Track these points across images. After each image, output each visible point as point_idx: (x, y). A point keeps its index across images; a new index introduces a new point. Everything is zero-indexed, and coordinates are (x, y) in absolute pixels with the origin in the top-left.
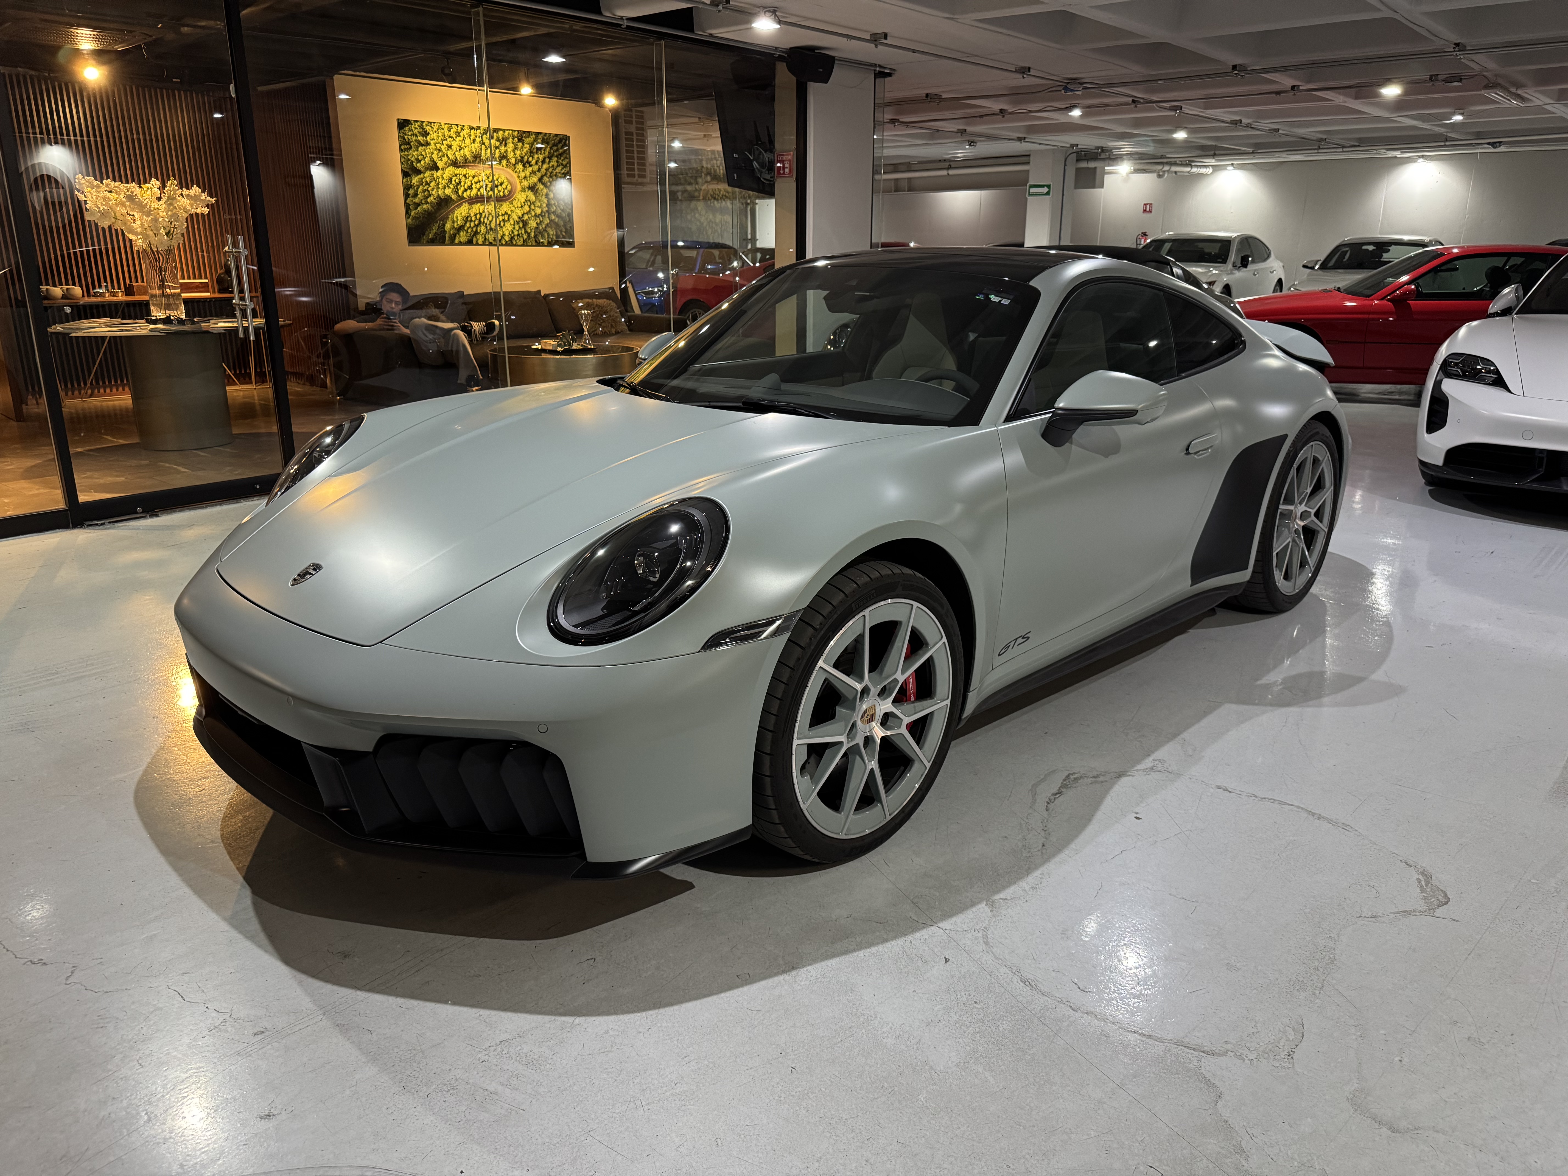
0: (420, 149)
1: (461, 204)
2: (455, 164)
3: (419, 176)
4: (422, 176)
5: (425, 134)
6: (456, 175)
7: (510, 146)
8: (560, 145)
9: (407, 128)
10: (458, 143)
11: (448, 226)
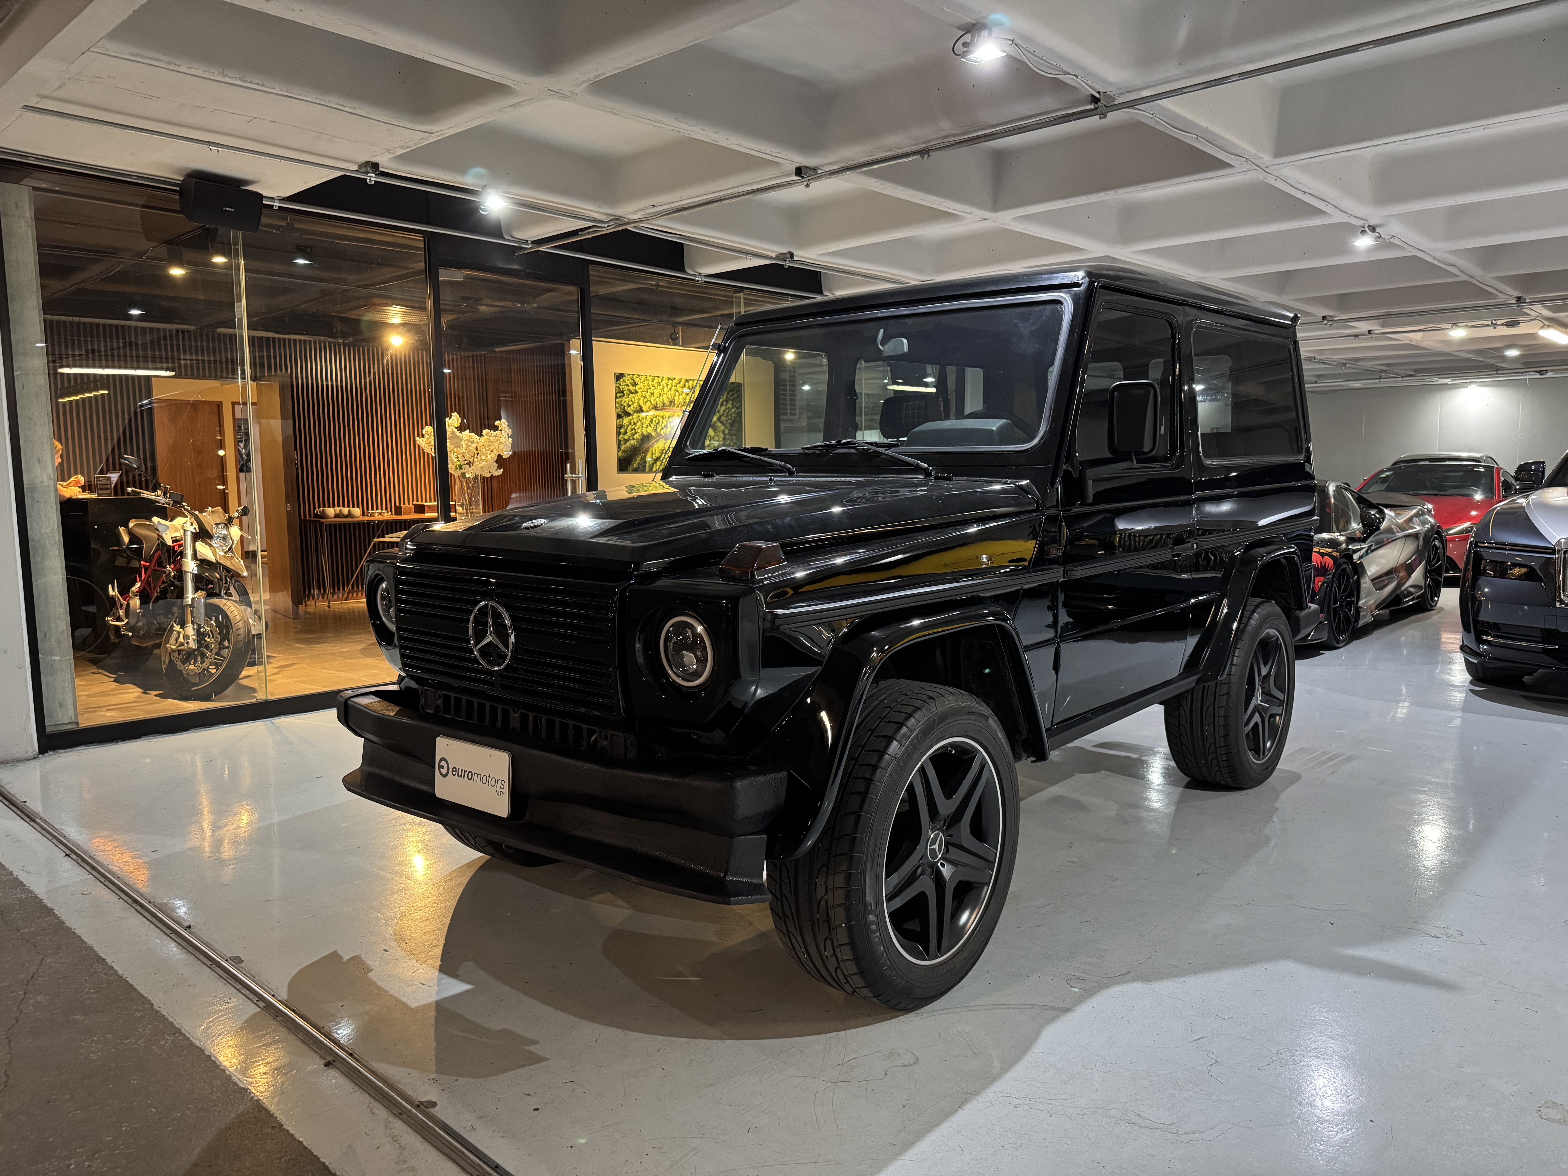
0: (630, 395)
1: (659, 439)
2: (656, 407)
3: (629, 418)
4: (630, 418)
5: (635, 384)
6: (656, 416)
8: (735, 391)
9: (621, 380)
10: (659, 391)
11: (648, 459)
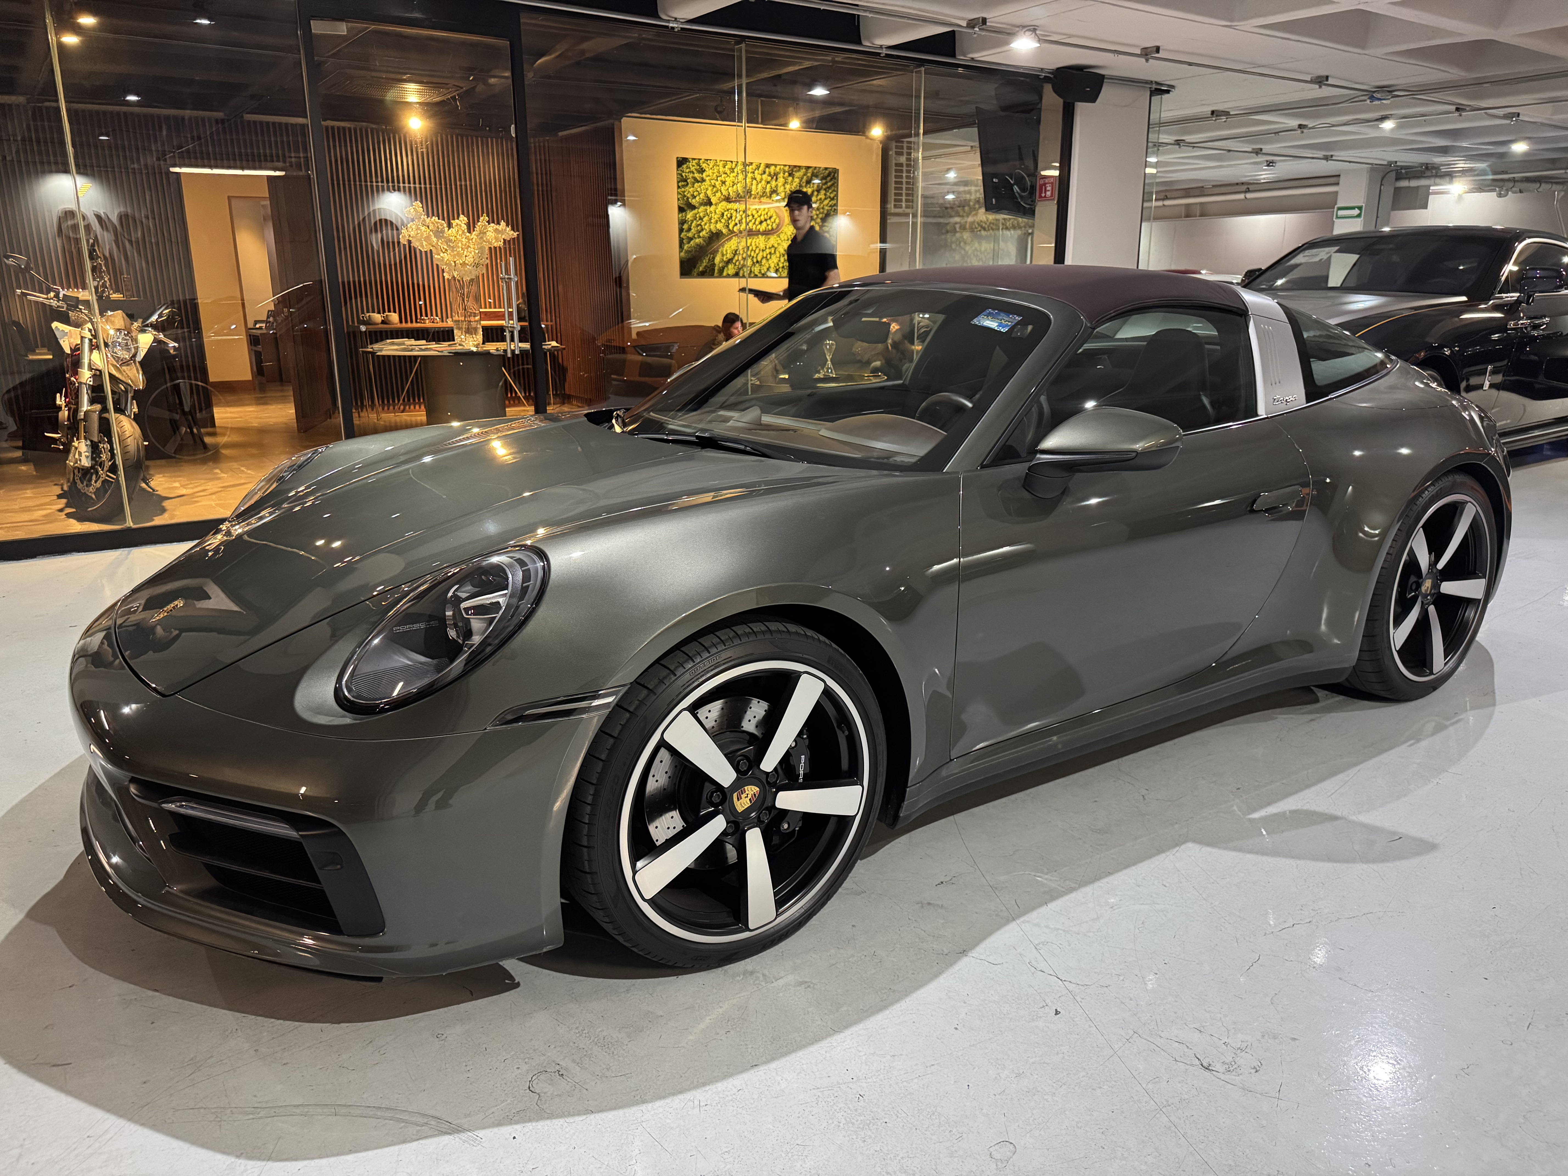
0: (696, 185)
1: (732, 237)
2: (728, 199)
3: (694, 211)
4: (696, 211)
5: (702, 171)
6: (728, 210)
7: (781, 180)
8: (829, 179)
9: (685, 166)
10: (732, 178)
11: (717, 259)
